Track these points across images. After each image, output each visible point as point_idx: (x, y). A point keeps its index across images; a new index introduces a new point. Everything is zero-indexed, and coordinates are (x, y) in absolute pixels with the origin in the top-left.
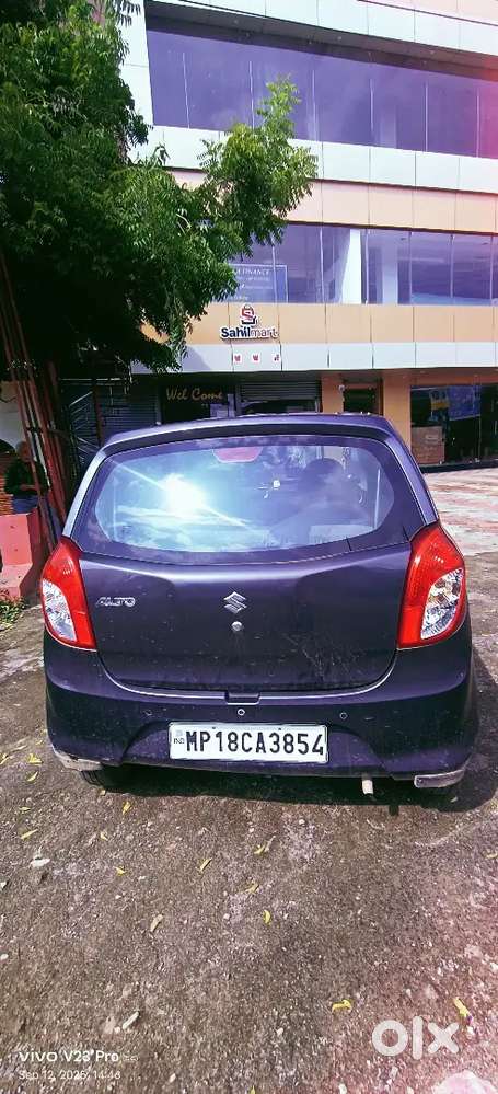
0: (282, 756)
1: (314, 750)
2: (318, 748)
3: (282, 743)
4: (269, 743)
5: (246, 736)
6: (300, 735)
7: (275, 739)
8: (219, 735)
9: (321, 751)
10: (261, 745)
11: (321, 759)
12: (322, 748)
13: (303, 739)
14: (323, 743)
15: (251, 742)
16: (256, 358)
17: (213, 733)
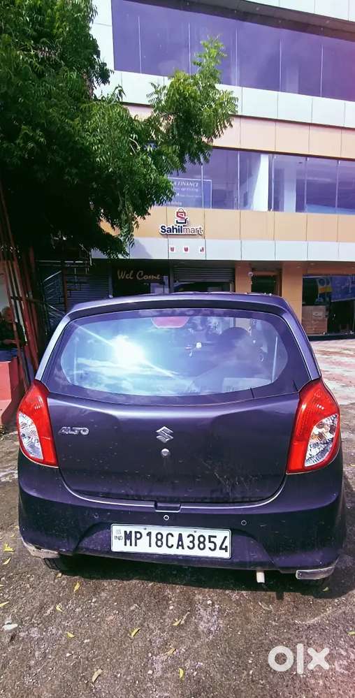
0: (196, 552)
1: (221, 548)
2: (224, 547)
3: (196, 542)
4: (187, 541)
5: (170, 536)
6: (210, 537)
7: (191, 538)
8: (149, 534)
9: (226, 549)
10: (180, 543)
11: (226, 555)
12: (226, 547)
13: (212, 539)
14: (227, 543)
15: (173, 541)
16: (186, 250)
17: (144, 533)
